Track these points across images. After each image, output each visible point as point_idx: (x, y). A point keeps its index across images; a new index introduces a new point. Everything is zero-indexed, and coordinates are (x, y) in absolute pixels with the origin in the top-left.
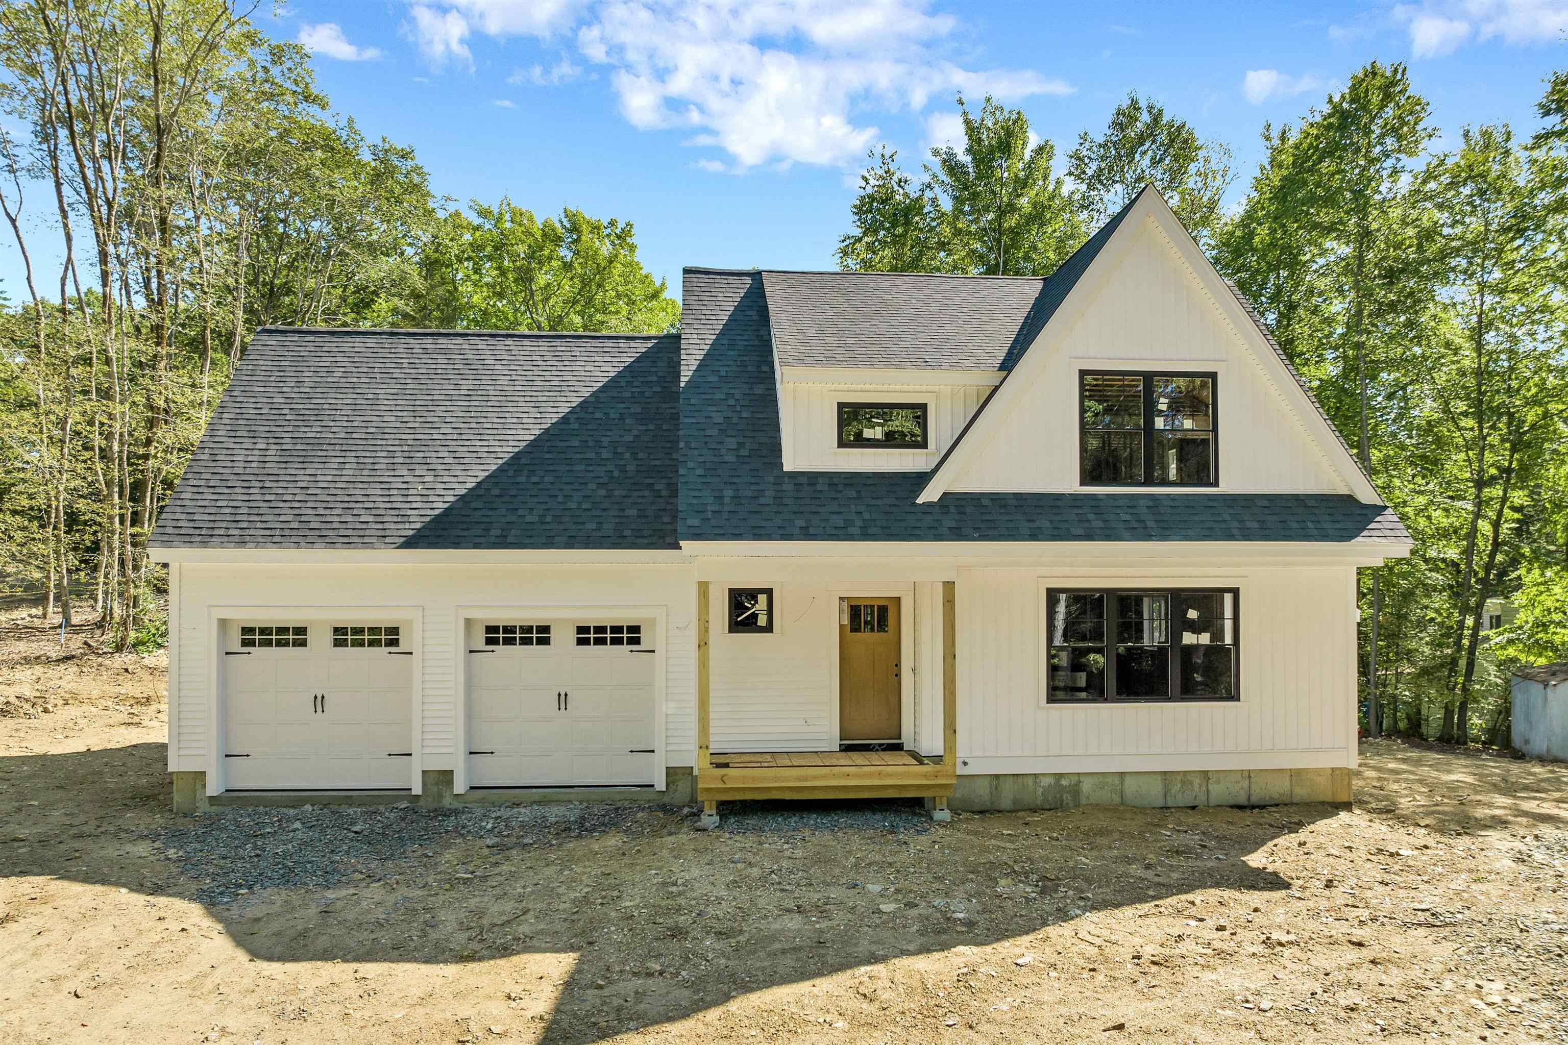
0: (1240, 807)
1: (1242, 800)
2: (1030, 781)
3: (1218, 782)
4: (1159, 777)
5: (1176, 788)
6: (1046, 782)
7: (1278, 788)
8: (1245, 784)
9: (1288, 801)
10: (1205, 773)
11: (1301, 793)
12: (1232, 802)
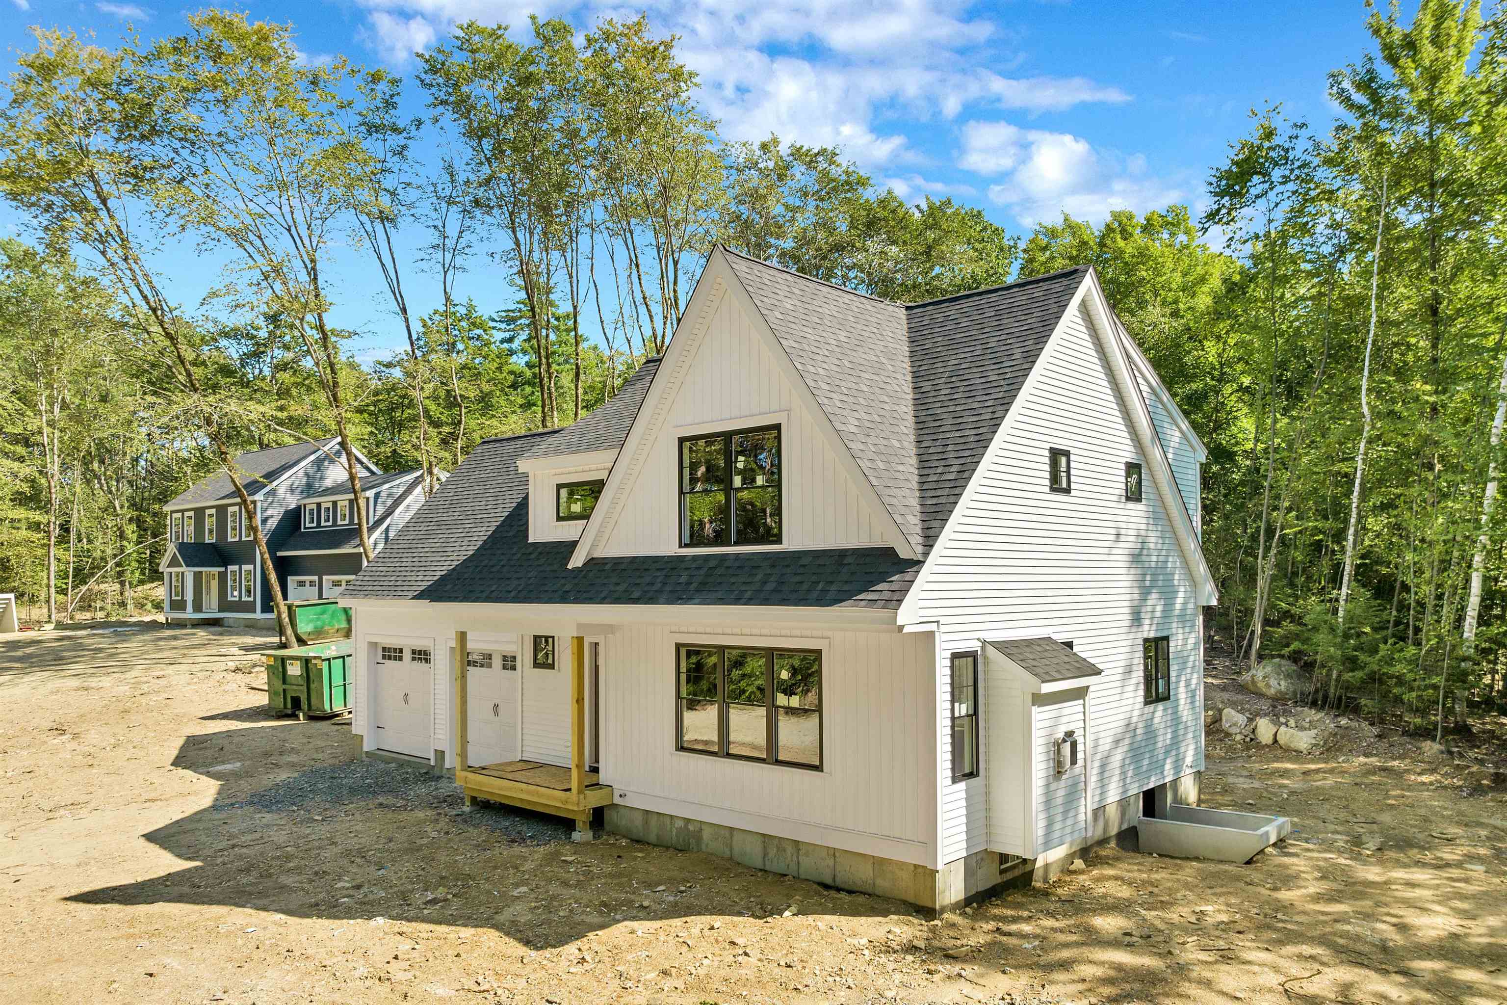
0: (826, 887)
1: (828, 881)
2: (668, 821)
3: (807, 854)
4: (760, 839)
5: (772, 852)
6: (679, 824)
7: (862, 874)
8: (831, 862)
9: (870, 891)
10: (796, 843)
11: (883, 884)
12: (819, 880)
